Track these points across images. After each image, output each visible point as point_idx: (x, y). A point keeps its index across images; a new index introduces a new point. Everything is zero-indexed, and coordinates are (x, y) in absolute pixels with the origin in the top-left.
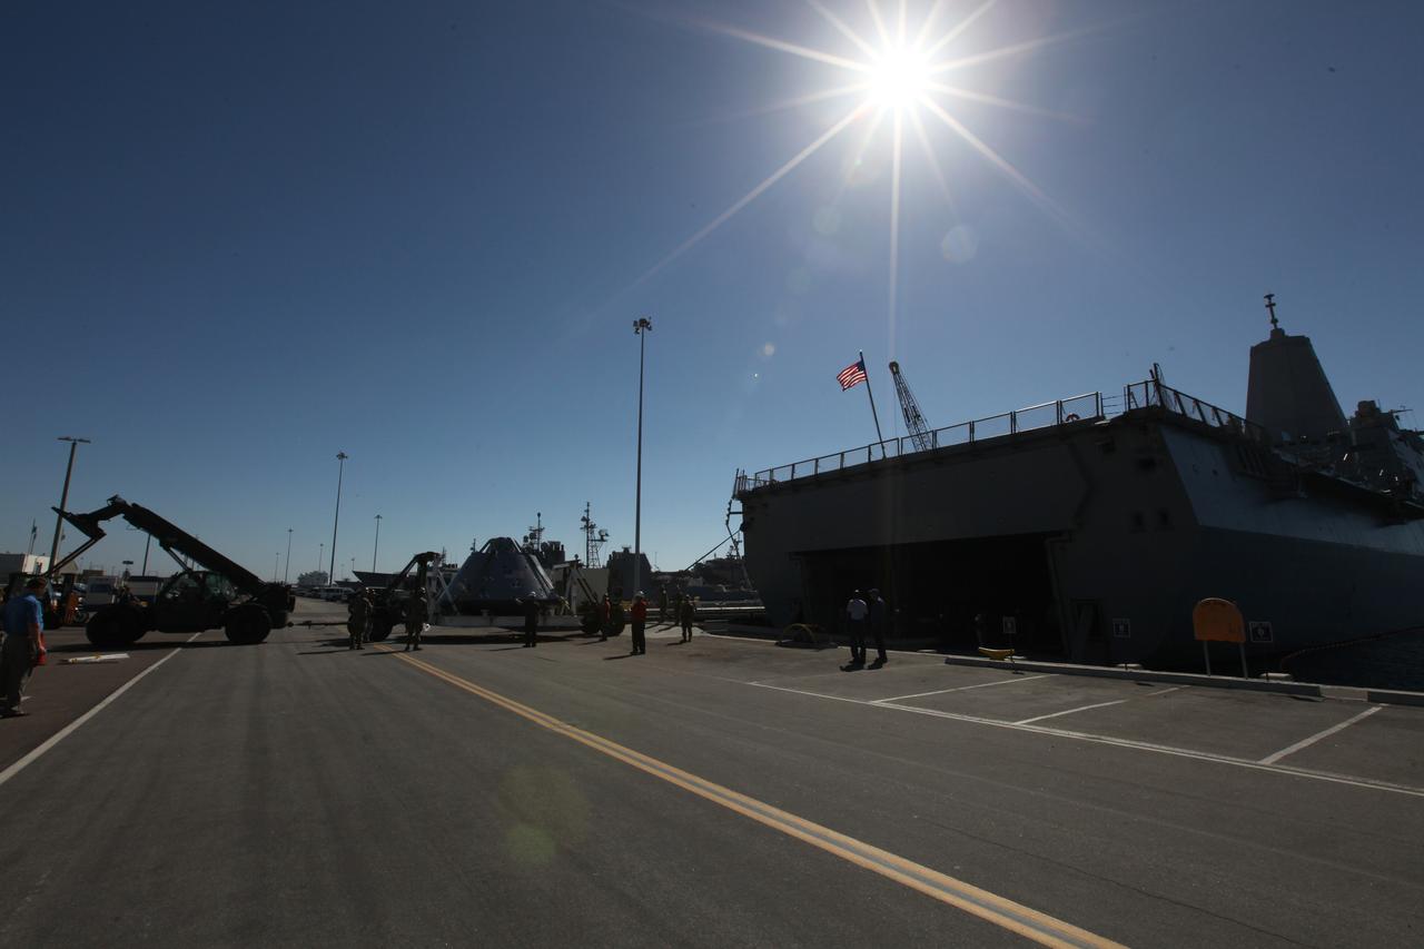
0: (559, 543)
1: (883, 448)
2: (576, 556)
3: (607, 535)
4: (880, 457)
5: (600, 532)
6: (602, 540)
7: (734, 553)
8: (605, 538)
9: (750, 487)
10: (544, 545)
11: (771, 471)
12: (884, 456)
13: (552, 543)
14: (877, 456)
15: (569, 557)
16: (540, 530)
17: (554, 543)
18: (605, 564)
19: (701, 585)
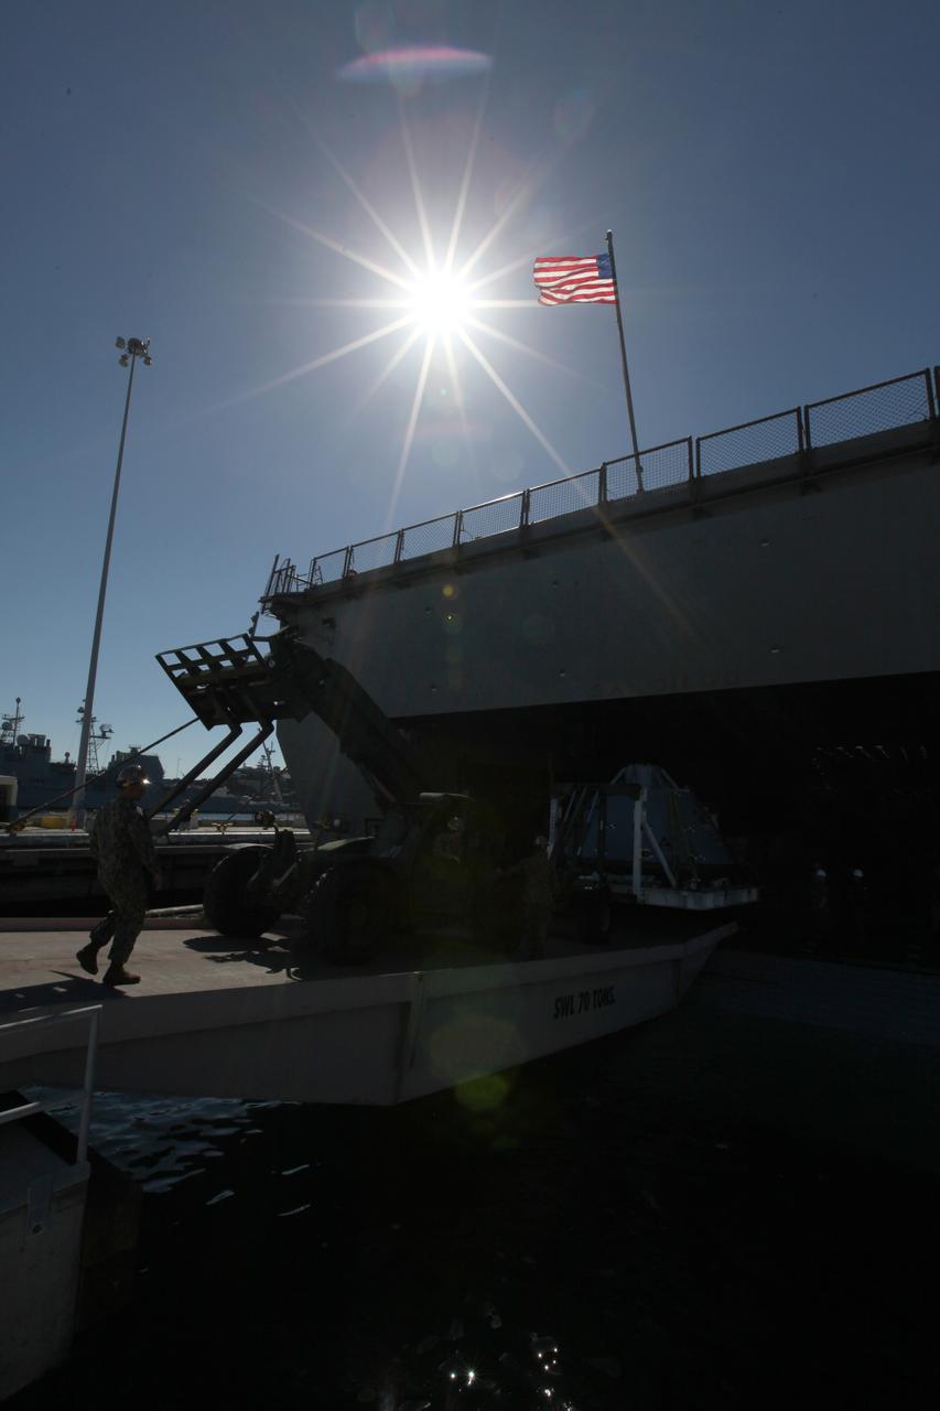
0: (44, 737)
1: (639, 469)
2: (67, 755)
3: (110, 731)
4: (630, 490)
5: (101, 728)
6: (103, 736)
7: (265, 763)
8: (108, 734)
9: (298, 588)
10: (22, 738)
11: (349, 551)
12: (641, 490)
13: (34, 737)
14: (622, 486)
15: (57, 757)
16: (18, 719)
17: (38, 736)
18: (106, 766)
19: (225, 795)
